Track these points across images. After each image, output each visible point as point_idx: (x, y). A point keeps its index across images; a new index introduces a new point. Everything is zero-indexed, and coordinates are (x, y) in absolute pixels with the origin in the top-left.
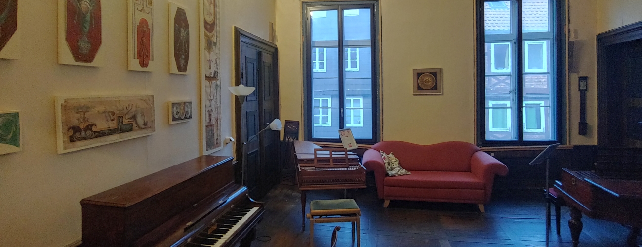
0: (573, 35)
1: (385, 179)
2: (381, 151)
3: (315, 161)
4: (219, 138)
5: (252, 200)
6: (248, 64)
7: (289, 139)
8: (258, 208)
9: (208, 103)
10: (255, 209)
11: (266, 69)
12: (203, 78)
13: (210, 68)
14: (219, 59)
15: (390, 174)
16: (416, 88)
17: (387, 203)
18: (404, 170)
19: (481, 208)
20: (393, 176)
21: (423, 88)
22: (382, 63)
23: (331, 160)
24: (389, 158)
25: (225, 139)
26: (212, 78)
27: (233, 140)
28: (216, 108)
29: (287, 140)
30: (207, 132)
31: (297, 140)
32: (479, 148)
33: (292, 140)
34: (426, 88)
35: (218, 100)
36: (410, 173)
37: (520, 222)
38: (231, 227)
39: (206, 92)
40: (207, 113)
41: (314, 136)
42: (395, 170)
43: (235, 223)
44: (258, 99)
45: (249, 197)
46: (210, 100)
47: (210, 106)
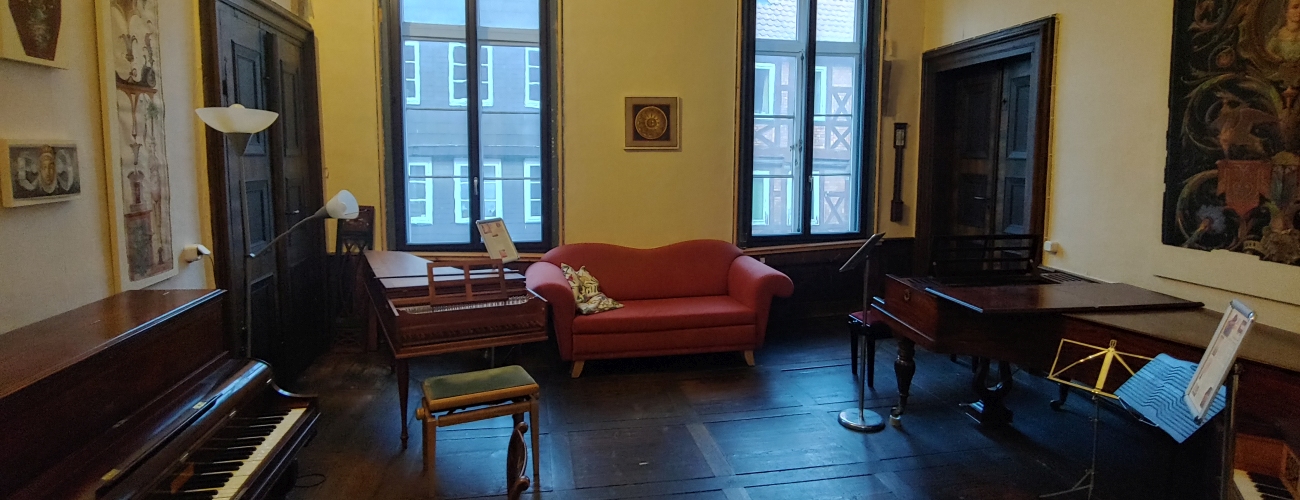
0: (890, 52)
1: (576, 320)
2: (563, 265)
3: (431, 290)
4: (165, 246)
5: (286, 393)
6: (240, 61)
7: (349, 248)
8: (304, 410)
9: (129, 154)
10: (294, 416)
11: (288, 81)
12: (110, 84)
13: (130, 57)
14: (157, 36)
15: (583, 308)
16: (631, 138)
17: (578, 368)
18: (610, 300)
19: (749, 357)
20: (590, 313)
21: (645, 135)
22: (562, 80)
23: (469, 287)
24: (579, 277)
25: (184, 251)
26: (139, 85)
27: (206, 251)
28: (155, 168)
29: (345, 250)
30: (130, 230)
31: (371, 248)
32: (741, 251)
33: (357, 251)
34: (650, 137)
35: (158, 147)
36: (621, 305)
37: (812, 375)
38: (236, 467)
39: (122, 123)
40: (128, 182)
41: (412, 239)
42: (594, 301)
43: (247, 454)
44: (268, 154)
45: (276, 387)
46: (135, 147)
47: (136, 164)
